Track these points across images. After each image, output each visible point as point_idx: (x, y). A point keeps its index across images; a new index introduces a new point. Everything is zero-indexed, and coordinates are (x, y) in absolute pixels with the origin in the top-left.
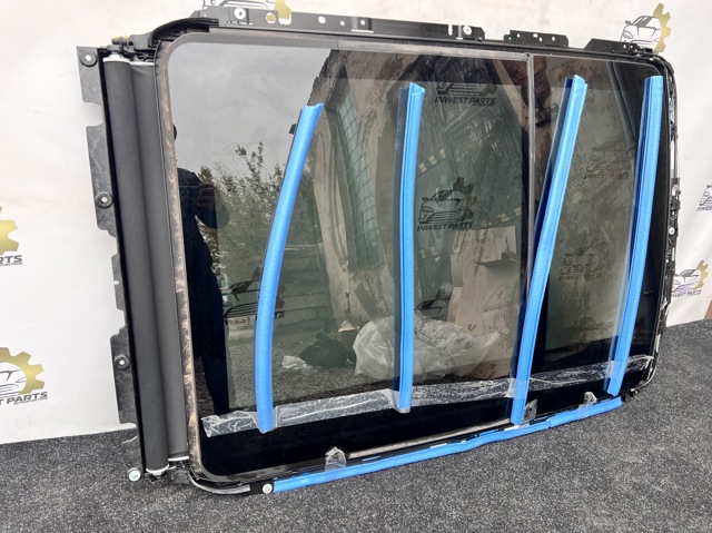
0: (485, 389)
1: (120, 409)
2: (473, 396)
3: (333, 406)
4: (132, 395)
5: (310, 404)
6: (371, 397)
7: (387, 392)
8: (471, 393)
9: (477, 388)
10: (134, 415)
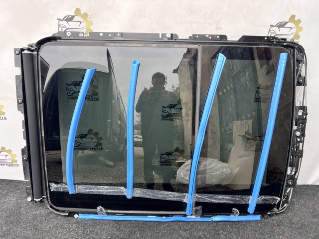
0: (172, 196)
1: (24, 175)
2: (165, 198)
3: (99, 189)
4: (28, 170)
5: (90, 186)
6: (116, 189)
7: (123, 188)
8: (165, 196)
9: (168, 195)
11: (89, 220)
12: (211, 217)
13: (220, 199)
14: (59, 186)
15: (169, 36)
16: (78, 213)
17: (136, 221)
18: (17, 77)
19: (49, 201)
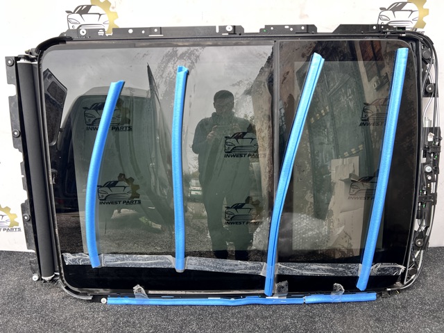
0: (243, 267)
1: (27, 242)
2: (233, 270)
3: (136, 260)
4: (32, 235)
5: (122, 256)
6: (160, 259)
7: (170, 257)
8: (232, 267)
9: (237, 265)
10: (34, 246)
11: (122, 305)
12: (302, 297)
13: (314, 270)
14: (77, 256)
15: (229, 29)
16: (106, 297)
17: (191, 306)
18: (11, 98)
19: (64, 279)
